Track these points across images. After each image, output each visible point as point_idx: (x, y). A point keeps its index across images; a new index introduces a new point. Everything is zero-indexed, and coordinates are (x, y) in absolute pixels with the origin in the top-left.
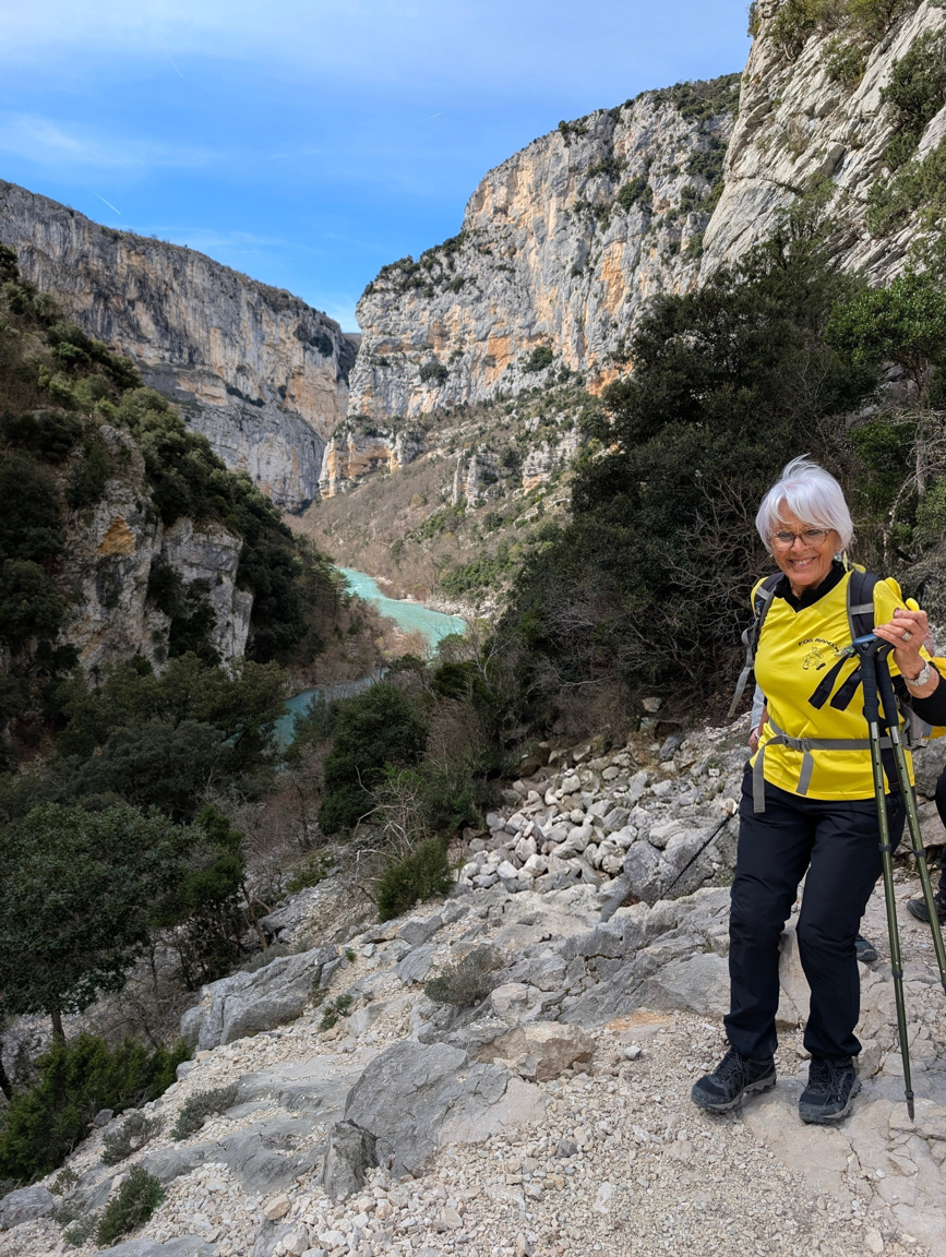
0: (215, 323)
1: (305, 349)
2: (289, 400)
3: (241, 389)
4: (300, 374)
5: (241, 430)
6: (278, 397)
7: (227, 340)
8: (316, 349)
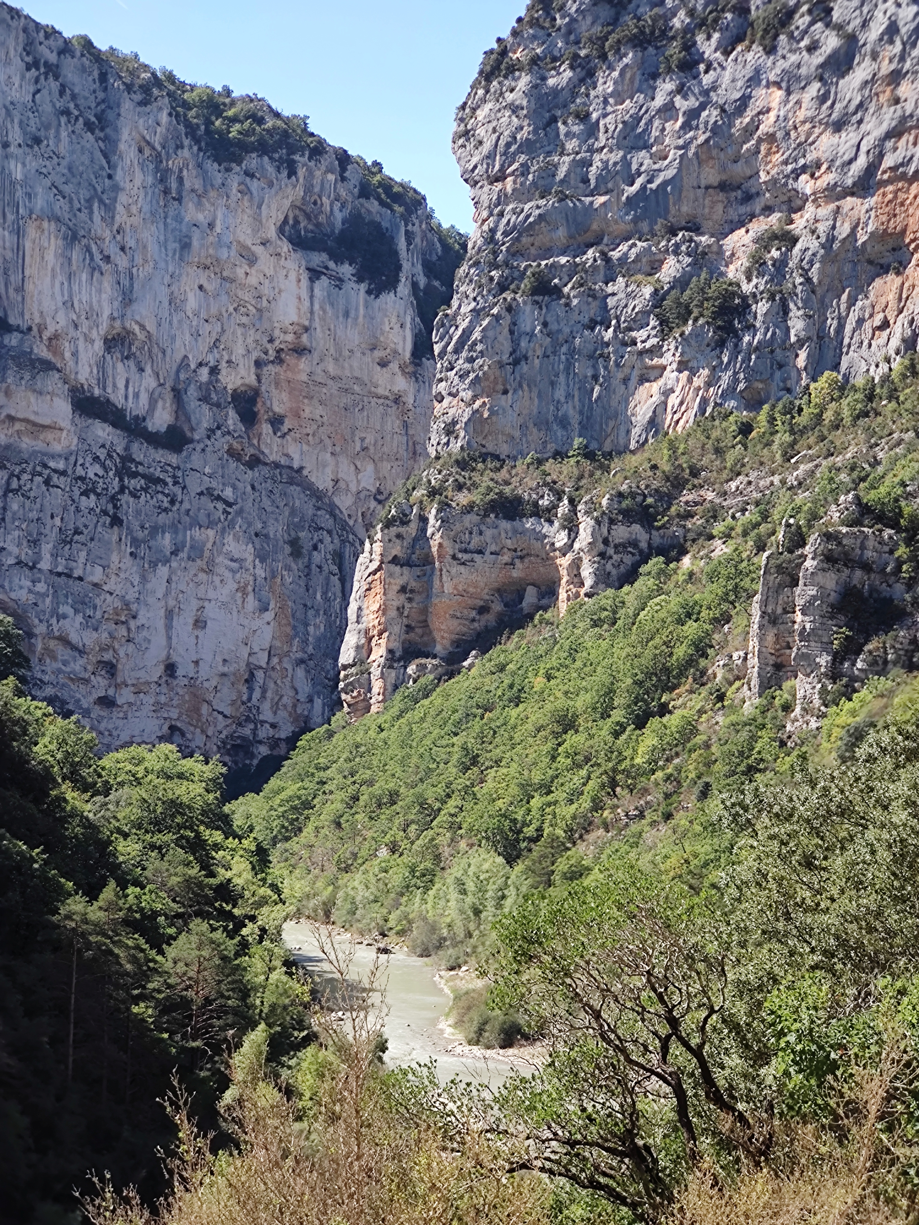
0: (39, 203)
1: (314, 274)
2: (266, 428)
3: (118, 399)
4: (300, 351)
5: (116, 521)
6: (232, 419)
7: (76, 255)
8: (346, 270)
